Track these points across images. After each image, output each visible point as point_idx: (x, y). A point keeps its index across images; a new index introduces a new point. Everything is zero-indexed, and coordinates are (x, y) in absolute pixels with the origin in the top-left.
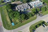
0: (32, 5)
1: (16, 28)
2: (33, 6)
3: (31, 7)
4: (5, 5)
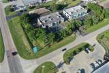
0: (67, 15)
1: (41, 56)
2: (70, 17)
3: (66, 19)
4: (16, 15)
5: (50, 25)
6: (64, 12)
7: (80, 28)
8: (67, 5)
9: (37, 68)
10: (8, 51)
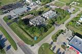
0: (45, 17)
2: (48, 18)
5: (38, 24)
6: (43, 15)
7: (56, 23)
8: (43, 11)
9: (40, 48)
10: (18, 43)
